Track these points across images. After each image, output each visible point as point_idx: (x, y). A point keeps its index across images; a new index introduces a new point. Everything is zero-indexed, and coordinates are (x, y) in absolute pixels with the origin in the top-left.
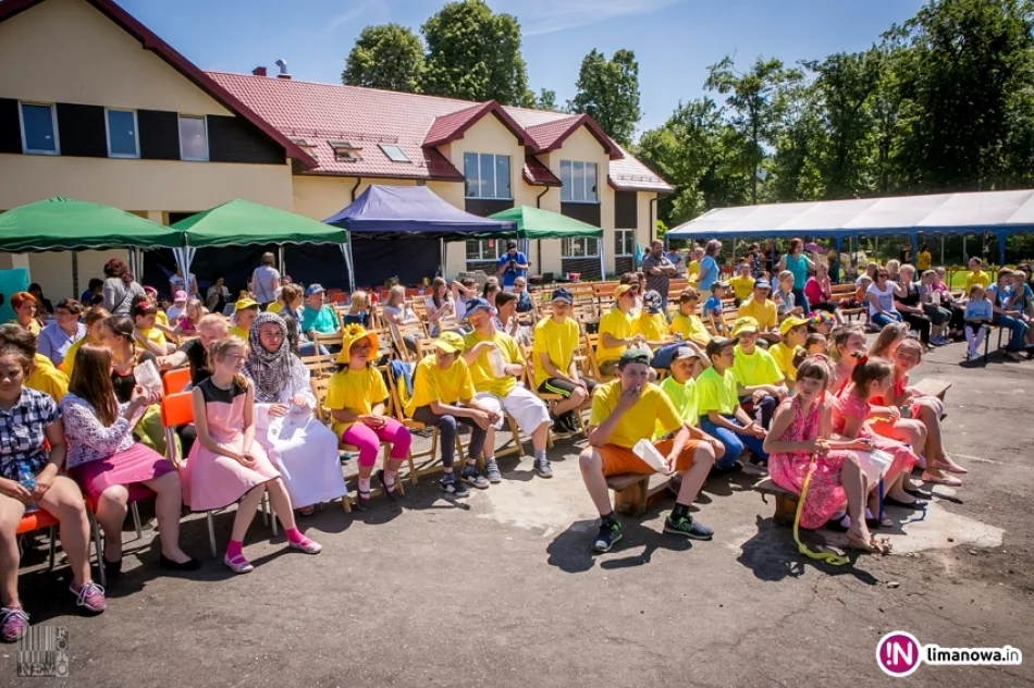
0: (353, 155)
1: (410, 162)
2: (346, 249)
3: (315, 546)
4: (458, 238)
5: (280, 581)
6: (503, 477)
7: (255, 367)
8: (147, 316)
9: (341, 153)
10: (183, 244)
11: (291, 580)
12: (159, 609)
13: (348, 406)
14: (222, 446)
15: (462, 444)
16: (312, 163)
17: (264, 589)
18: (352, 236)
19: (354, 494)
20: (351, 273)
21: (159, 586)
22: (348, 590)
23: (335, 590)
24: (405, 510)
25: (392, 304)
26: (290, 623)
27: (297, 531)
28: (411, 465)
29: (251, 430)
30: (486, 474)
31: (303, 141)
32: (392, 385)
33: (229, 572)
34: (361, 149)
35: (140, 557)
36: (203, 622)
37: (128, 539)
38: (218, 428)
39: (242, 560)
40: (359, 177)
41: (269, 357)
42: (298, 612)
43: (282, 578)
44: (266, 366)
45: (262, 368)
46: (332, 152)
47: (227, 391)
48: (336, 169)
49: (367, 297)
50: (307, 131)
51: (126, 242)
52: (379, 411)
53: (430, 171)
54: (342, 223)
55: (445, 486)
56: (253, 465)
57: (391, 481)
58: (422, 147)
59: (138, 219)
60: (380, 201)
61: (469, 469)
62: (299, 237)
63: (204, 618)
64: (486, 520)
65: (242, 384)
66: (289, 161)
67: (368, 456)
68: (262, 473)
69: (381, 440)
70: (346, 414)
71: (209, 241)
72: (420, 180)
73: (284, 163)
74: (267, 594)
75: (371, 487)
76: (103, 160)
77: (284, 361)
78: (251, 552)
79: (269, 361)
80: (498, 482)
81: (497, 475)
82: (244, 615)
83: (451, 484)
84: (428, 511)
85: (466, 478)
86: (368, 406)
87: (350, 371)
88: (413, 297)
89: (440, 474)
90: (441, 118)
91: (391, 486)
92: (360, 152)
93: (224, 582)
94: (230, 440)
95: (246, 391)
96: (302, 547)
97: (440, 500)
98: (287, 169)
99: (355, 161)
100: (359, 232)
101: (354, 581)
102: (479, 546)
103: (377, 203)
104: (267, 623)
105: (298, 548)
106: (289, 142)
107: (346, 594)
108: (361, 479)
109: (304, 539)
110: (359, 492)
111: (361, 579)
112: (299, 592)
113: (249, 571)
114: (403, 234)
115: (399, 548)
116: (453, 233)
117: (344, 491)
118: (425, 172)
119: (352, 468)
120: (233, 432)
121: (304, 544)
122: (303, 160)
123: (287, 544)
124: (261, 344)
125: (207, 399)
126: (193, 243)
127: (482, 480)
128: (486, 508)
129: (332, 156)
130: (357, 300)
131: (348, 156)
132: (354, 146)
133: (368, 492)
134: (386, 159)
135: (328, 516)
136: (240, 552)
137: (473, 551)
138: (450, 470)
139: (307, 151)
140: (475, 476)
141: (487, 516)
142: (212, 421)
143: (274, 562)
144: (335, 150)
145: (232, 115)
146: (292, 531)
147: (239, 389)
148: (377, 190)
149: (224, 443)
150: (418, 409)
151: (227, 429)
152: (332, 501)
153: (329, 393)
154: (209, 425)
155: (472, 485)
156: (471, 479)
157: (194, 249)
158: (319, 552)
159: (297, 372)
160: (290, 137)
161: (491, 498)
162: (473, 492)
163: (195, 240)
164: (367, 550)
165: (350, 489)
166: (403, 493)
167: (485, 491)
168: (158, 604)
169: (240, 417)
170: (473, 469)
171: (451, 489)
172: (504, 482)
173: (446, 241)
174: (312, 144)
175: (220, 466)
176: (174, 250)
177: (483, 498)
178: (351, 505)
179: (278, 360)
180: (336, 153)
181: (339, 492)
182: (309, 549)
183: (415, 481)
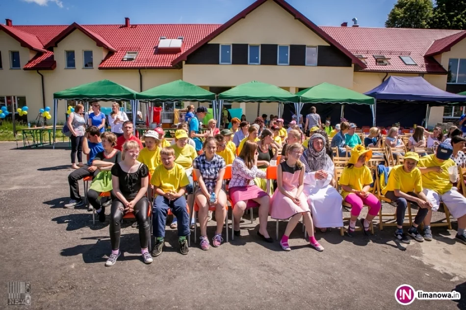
0: (385, 62)
1: (416, 65)
2: (373, 107)
3: (321, 248)
4: (438, 105)
5: (300, 260)
6: (434, 238)
7: (309, 159)
8: (276, 131)
9: (380, 61)
10: (299, 102)
11: (305, 260)
12: (249, 256)
13: (350, 184)
14: (287, 192)
15: (412, 214)
16: (364, 66)
17: (292, 261)
18: (377, 101)
19: (347, 227)
20: (374, 119)
21: (251, 246)
22: (329, 274)
23: (323, 272)
24: (371, 242)
25: (391, 135)
26: (297, 281)
27: (314, 238)
28: (381, 219)
29: (302, 187)
30: (423, 234)
31: (361, 56)
32: (377, 177)
33: (280, 248)
34: (390, 59)
35: (249, 231)
36: (263, 267)
37: (247, 223)
38: (287, 184)
39: (287, 245)
40: (387, 72)
41: (316, 154)
42: (303, 277)
43: (302, 258)
44: (314, 158)
45: (312, 159)
46: (375, 60)
47: (292, 168)
48: (376, 69)
49: (378, 131)
50: (363, 51)
51: (277, 100)
52: (366, 190)
53: (427, 70)
54: (372, 94)
55: (397, 235)
56: (299, 203)
57: (368, 226)
58: (424, 57)
59: (282, 90)
60: (394, 84)
61: (413, 229)
62: (350, 100)
63: (264, 265)
64: (416, 259)
65: (299, 165)
66: (353, 65)
67: (356, 210)
68: (302, 208)
69: (364, 203)
70: (348, 188)
71: (310, 100)
72: (421, 74)
73: (350, 66)
74: (292, 263)
75: (356, 226)
76: (276, 66)
77: (323, 158)
78: (292, 242)
79: (316, 156)
80: (430, 241)
81: (430, 236)
82: (280, 270)
83: (400, 235)
84: (384, 245)
85: (411, 234)
86: (361, 186)
87: (354, 167)
88: (406, 134)
89: (395, 228)
90: (438, 40)
91: (367, 228)
92: (389, 61)
93: (277, 252)
94: (291, 190)
95: (301, 169)
96: (315, 246)
97: (392, 241)
98: (352, 69)
99: (386, 65)
100: (382, 100)
101: (334, 271)
102: (408, 274)
103: (392, 86)
104: (288, 277)
105: (313, 246)
106: (354, 56)
107: (328, 276)
108: (351, 221)
109: (317, 243)
110: (349, 227)
111: (337, 270)
112: (307, 268)
113: (289, 251)
114: (405, 101)
115: (362, 261)
116: (435, 102)
117: (342, 225)
118: (424, 70)
119: (348, 215)
120: (292, 187)
121: (316, 245)
122: (360, 65)
123: (309, 243)
124: (313, 148)
125: (283, 170)
126: (303, 101)
127: (420, 237)
128: (418, 253)
129: (375, 63)
130: (373, 132)
131: (383, 62)
132: (386, 57)
133: (354, 228)
134: (403, 63)
135: (332, 235)
136: (287, 241)
137: (402, 275)
138: (401, 227)
139: (363, 61)
140: (416, 234)
141: (417, 258)
142: (284, 180)
143: (300, 250)
144: (376, 60)
145: (329, 45)
146: (312, 238)
147: (298, 168)
148: (393, 79)
149: (288, 191)
150: (388, 192)
151: (290, 184)
152: (336, 228)
153: (342, 176)
154: (283, 182)
155: (413, 238)
156: (414, 235)
157: (303, 104)
158: (322, 251)
159: (328, 164)
160: (355, 54)
161: (422, 248)
162: (412, 242)
163: (304, 100)
164: (345, 257)
165: (345, 224)
166: (373, 232)
167: (420, 243)
168: (249, 253)
169: (297, 180)
170: (416, 229)
171: (400, 237)
172: (434, 241)
173: (430, 106)
174: (365, 57)
175: (285, 201)
176: (295, 104)
177: (418, 247)
178: (345, 232)
179: (320, 156)
180: (376, 61)
181: (339, 225)
182: (318, 248)
183: (381, 228)
